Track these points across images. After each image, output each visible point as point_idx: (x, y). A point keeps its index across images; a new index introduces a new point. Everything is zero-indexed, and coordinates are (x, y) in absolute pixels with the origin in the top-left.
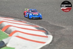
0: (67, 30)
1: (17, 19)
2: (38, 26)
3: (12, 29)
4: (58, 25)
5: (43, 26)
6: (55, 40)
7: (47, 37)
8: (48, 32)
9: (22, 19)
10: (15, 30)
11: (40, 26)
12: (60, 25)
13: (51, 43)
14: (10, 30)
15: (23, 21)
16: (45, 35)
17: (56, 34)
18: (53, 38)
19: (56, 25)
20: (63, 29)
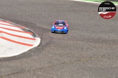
4: (46, 27)
5: (29, 28)
6: (43, 43)
7: (35, 39)
8: (36, 34)
12: (49, 28)
13: (39, 46)
16: (32, 37)
17: (44, 37)
18: (41, 41)
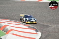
0: (53, 28)
1: (12, 20)
3: (9, 28)
4: (45, 24)
6: (43, 36)
8: (38, 30)
9: (17, 20)
10: (10, 29)
12: (47, 24)
14: (7, 29)
15: (17, 22)
16: (35, 32)
17: (44, 31)
19: (44, 24)
20: (50, 28)
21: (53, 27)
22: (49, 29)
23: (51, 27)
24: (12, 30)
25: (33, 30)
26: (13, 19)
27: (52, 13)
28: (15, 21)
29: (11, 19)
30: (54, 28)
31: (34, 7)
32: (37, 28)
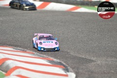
0: (98, 65)
1: (18, 48)
2: (52, 58)
3: (11, 64)
4: (83, 57)
5: (59, 59)
7: (67, 76)
8: (69, 68)
9: (26, 48)
10: (14, 66)
11: (55, 58)
14: (8, 66)
15: (28, 51)
17: (81, 71)
19: (80, 56)
20: (93, 63)
21: (99, 62)
22: (91, 66)
23: (95, 63)
24: (17, 68)
25: (60, 67)
26: (20, 47)
27: (96, 34)
28: (23, 50)
29: (15, 46)
30: (100, 64)
31: (62, 22)
32: (68, 64)
